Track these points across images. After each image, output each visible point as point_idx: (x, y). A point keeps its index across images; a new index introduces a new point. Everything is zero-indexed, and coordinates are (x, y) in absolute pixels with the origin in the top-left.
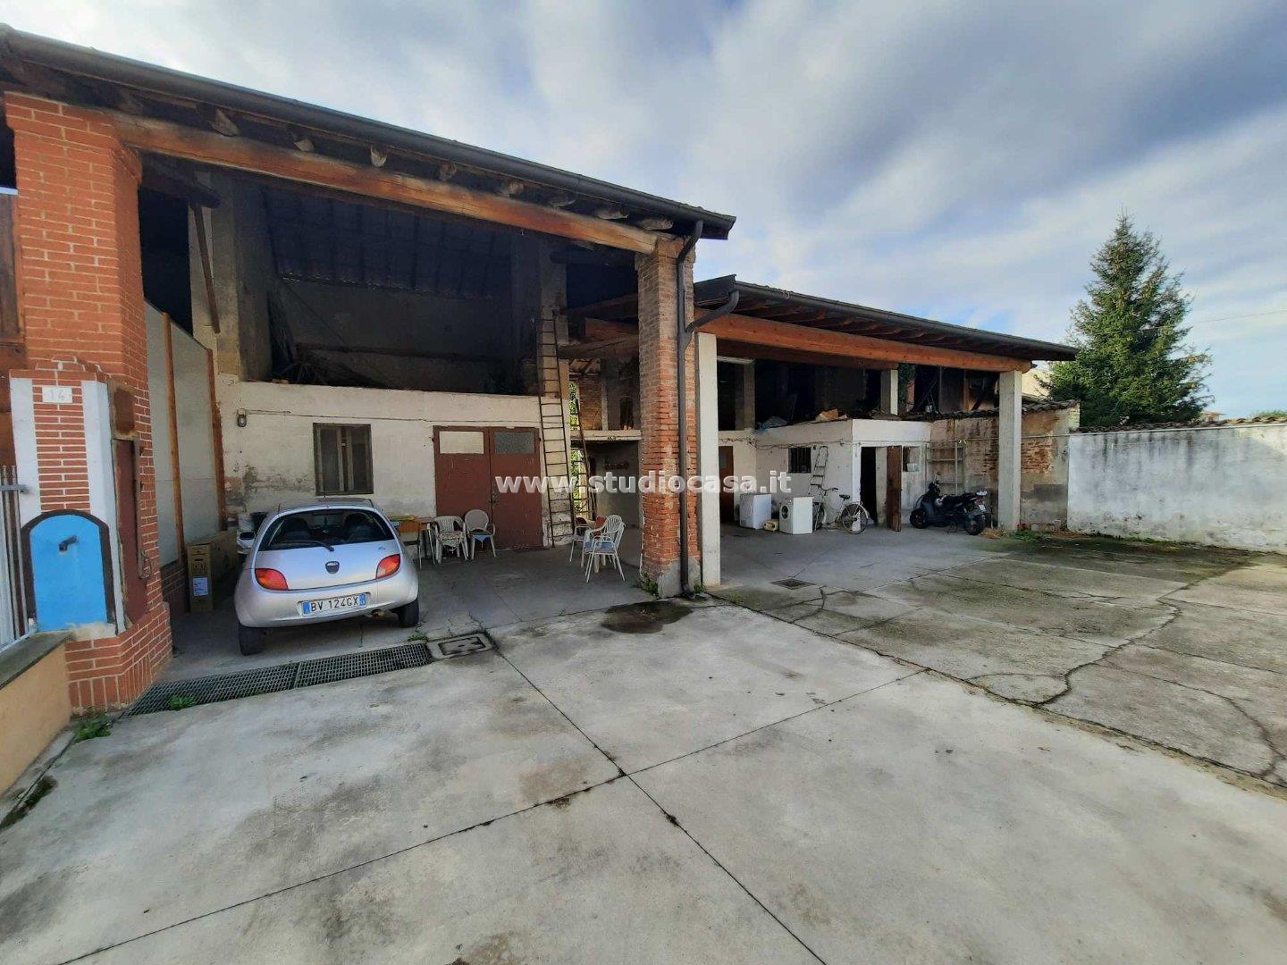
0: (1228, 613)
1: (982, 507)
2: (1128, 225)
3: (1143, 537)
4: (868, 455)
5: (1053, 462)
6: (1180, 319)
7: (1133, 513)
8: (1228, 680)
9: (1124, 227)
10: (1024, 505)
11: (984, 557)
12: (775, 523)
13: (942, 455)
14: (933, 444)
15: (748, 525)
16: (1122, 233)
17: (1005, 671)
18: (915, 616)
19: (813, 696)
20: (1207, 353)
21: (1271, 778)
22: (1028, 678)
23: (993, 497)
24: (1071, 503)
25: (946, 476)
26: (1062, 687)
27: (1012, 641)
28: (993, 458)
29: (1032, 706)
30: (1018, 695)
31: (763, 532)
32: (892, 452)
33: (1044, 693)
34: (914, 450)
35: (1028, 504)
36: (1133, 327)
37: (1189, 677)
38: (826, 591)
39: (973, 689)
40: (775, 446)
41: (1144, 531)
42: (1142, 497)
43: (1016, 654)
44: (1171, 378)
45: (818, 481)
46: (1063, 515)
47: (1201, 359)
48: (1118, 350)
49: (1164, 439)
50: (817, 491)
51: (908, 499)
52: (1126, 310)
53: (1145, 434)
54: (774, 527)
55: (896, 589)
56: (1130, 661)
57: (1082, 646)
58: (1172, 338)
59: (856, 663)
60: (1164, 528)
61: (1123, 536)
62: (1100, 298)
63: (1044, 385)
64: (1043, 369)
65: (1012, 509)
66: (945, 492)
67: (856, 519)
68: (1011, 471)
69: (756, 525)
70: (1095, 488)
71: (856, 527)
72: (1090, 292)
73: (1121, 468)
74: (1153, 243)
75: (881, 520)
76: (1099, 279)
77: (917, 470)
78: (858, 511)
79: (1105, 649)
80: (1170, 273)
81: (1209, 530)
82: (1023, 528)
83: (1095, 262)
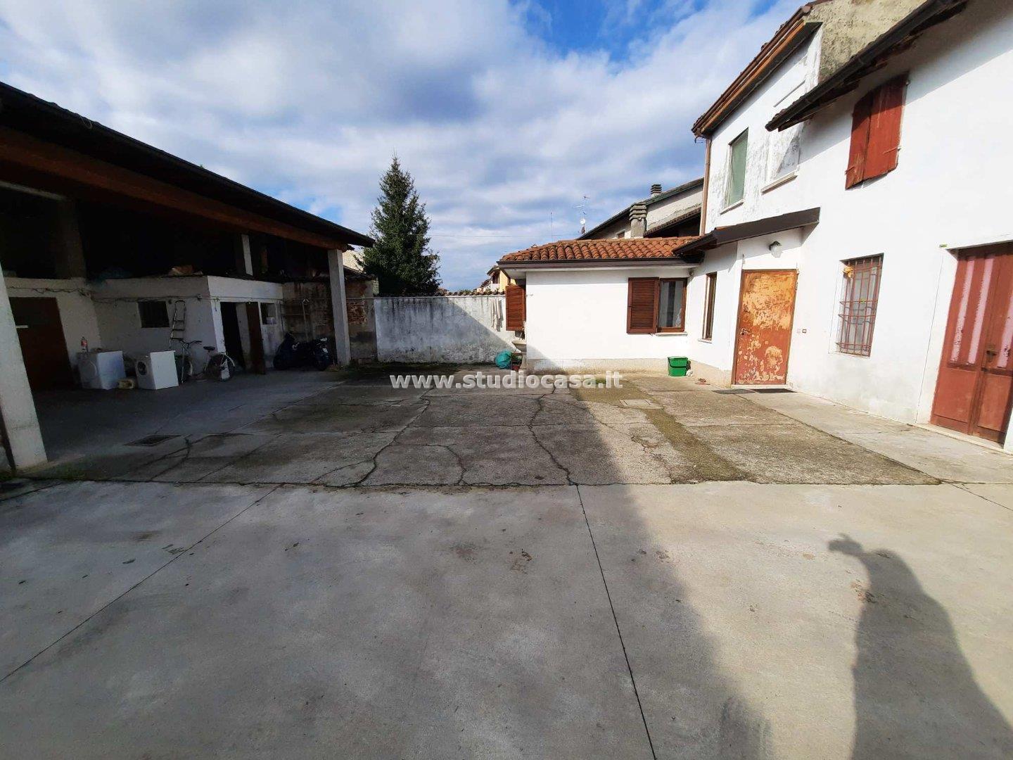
0: (450, 399)
1: (325, 350)
2: (398, 163)
3: (415, 361)
4: (229, 310)
5: (367, 318)
6: (425, 232)
7: (409, 347)
8: (447, 436)
9: (396, 164)
10: (352, 347)
11: (328, 386)
12: (131, 381)
13: (292, 311)
14: (285, 302)
15: (94, 386)
16: (395, 167)
17: (338, 467)
18: (275, 442)
19: (170, 549)
20: (438, 255)
21: (461, 483)
22: (352, 467)
23: (332, 341)
24: (378, 343)
25: (299, 327)
26: (372, 466)
27: (343, 443)
28: (329, 315)
29: (354, 487)
30: (346, 482)
31: (116, 392)
32: (251, 307)
33: (361, 474)
34: (272, 306)
35: (355, 345)
36: (403, 232)
37: (432, 440)
38: (191, 439)
39: (315, 488)
40: (120, 299)
41: (414, 357)
42: (413, 338)
43: (346, 453)
44: (424, 267)
45: (180, 335)
46: (375, 351)
47: (436, 257)
48: (397, 245)
49: (420, 302)
50: (179, 344)
51: (270, 347)
52: (400, 220)
53: (411, 299)
54: (130, 385)
55: (260, 424)
56: (407, 438)
57: (383, 435)
58: (423, 242)
59: (218, 499)
60: (424, 355)
61: (406, 362)
62: (386, 209)
63: (360, 263)
64: (359, 251)
65: (345, 349)
66: (299, 340)
67: (223, 368)
68: (342, 323)
69: (105, 384)
70: (389, 333)
71: (225, 375)
72: (381, 203)
73: (402, 320)
74: (411, 181)
75: (249, 366)
76: (385, 196)
77: (275, 323)
78: (224, 361)
79: (394, 435)
80: (420, 202)
81: (442, 354)
82: (353, 362)
83: (383, 183)
